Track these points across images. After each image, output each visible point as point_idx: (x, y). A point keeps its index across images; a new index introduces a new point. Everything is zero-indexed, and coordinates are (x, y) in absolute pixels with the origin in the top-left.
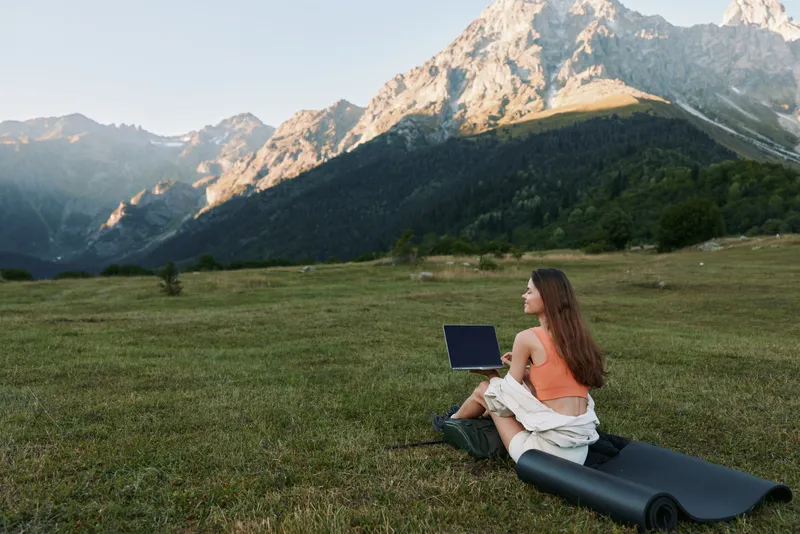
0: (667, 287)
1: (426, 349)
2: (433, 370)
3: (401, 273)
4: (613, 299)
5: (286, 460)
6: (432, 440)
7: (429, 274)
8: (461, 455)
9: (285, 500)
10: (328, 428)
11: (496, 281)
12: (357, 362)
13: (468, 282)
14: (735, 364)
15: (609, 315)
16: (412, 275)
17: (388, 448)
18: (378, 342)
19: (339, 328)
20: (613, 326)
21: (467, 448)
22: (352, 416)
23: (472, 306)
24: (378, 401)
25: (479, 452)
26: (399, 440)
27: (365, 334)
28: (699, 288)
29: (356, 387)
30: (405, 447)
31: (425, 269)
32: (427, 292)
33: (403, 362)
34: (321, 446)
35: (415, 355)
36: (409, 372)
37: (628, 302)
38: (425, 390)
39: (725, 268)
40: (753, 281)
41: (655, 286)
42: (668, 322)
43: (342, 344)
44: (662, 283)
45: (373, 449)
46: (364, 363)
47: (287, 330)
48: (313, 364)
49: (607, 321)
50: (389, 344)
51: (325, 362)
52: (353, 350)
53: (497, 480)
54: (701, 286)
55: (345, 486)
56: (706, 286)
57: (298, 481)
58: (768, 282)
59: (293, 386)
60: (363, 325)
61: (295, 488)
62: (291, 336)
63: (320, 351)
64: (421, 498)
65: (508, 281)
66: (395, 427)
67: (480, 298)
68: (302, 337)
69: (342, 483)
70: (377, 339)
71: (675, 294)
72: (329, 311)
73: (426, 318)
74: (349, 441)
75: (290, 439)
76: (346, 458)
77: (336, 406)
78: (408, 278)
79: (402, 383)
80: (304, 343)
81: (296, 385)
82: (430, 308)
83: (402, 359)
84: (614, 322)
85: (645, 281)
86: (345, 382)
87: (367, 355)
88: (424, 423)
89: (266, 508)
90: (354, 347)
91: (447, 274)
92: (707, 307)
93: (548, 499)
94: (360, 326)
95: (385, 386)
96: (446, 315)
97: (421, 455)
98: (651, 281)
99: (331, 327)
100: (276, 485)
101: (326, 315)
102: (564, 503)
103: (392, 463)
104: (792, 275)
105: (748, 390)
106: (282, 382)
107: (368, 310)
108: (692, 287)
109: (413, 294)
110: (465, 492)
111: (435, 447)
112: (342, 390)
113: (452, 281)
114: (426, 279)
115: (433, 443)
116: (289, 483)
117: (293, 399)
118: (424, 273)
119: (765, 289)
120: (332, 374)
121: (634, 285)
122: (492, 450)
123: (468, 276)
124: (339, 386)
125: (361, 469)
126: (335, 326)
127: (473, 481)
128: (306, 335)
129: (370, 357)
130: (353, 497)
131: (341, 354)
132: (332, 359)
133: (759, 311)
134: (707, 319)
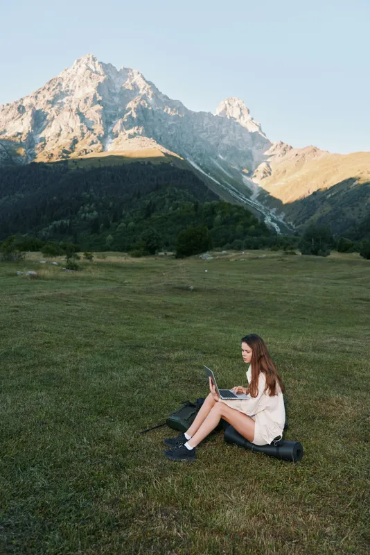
0: (195, 290)
3: (8, 269)
4: (167, 299)
7: (33, 272)
11: (83, 279)
13: (64, 280)
15: (170, 313)
16: (19, 272)
28: (212, 291)
37: (178, 302)
41: (187, 289)
42: (205, 318)
44: (192, 287)
49: (171, 317)
54: (213, 289)
56: (216, 289)
65: (90, 280)
71: (199, 296)
78: (16, 275)
84: (175, 318)
85: (181, 285)
91: (47, 273)
92: (221, 306)
98: (185, 285)
104: (256, 282)
108: (209, 290)
113: (52, 279)
114: (33, 277)
118: (30, 272)
119: (247, 293)
121: (175, 288)
123: (63, 275)
133: (249, 310)
134: (224, 315)
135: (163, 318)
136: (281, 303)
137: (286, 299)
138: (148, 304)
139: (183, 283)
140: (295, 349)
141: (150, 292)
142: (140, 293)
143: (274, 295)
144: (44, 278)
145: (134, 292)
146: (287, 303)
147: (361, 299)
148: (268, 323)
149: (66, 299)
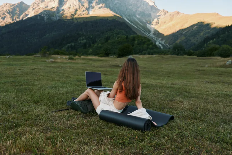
1: (57, 81)
2: (61, 87)
3: (43, 60)
4: (108, 69)
5: (13, 118)
6: (66, 108)
7: (53, 60)
8: (78, 113)
9: (16, 133)
10: (27, 106)
11: (74, 63)
12: (33, 85)
13: (66, 63)
14: (145, 85)
15: (108, 73)
16: (47, 60)
17: (52, 112)
18: (39, 79)
19: (24, 75)
20: (109, 76)
21: (81, 110)
22: (35, 102)
23: (68, 70)
24: (45, 97)
25: (85, 111)
26: (55, 109)
27: (34, 77)
29: (35, 92)
30: (58, 111)
31: (51, 59)
32: (53, 65)
33: (50, 85)
34: (26, 112)
35: (53, 83)
36: (53, 88)
38: (60, 93)
43: (26, 80)
44: (120, 65)
45: (46, 112)
46: (36, 85)
47: (4, 75)
48: (17, 86)
49: (108, 75)
50: (43, 80)
51: (21, 85)
52: (30, 81)
53: (93, 119)
55: (39, 126)
57: (20, 125)
59: (11, 93)
60: (33, 74)
61: (20, 129)
62: (6, 77)
63: (18, 82)
64: (69, 127)
65: (78, 63)
66: (53, 105)
67: (70, 67)
68: (10, 77)
69: (38, 124)
70: (39, 78)
72: (20, 69)
73: (54, 72)
74: (36, 110)
75: (13, 110)
76: (37, 116)
77: (29, 99)
78: (46, 61)
79: (52, 91)
80: (11, 79)
81: (12, 92)
82: (55, 70)
83: (49, 84)
84: (110, 75)
85: (116, 65)
86: (31, 91)
87: (36, 83)
88: (62, 103)
89: (8, 137)
90: (31, 81)
91: (59, 61)
93: (110, 124)
94: (32, 74)
95: (46, 92)
96: (61, 72)
97: (64, 113)
98: (117, 65)
99: (21, 74)
100: (11, 128)
101: (19, 71)
102: (116, 125)
103: (55, 116)
104: (150, 65)
105: (151, 92)
106: (5, 91)
107: (34, 70)
109: (49, 66)
110: (83, 124)
111: (68, 111)
112: (30, 94)
113: (60, 63)
114: (52, 62)
115: (67, 109)
116: (16, 126)
117: (11, 97)
119: (145, 68)
120: (25, 89)
121: (113, 66)
122: (89, 110)
123: (66, 61)
124: (28, 92)
125: (44, 119)
126: (23, 74)
127: (85, 121)
128: (12, 77)
129: (38, 84)
130: (44, 130)
131: (27, 83)
132: (24, 84)
133: (144, 73)
136: (160, 71)
137: (162, 70)
140: (162, 84)
141: (101, 67)
142: (97, 67)
143: (157, 68)
144: (57, 62)
145: (94, 67)
146: (162, 71)
147: (197, 70)
148: (152, 78)
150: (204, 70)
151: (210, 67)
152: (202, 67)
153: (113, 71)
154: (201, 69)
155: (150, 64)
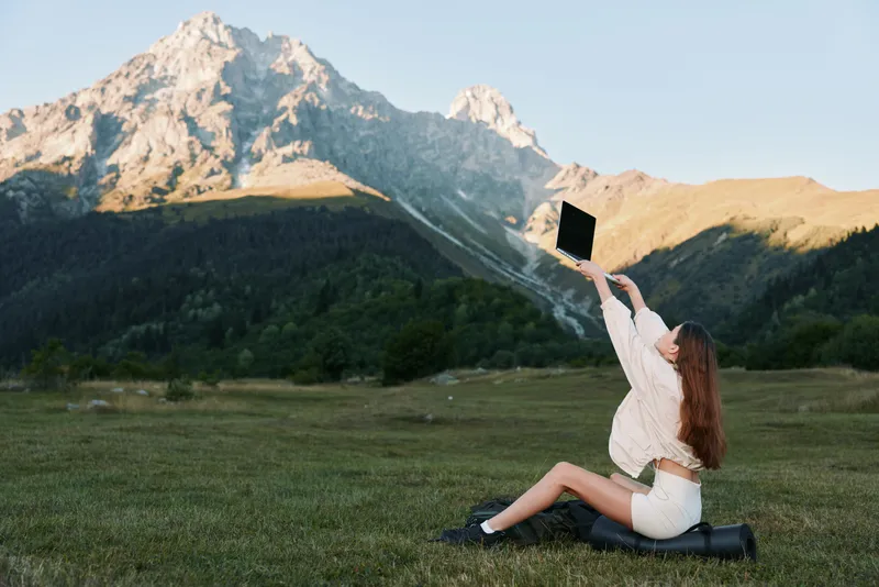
0: (437, 422)
3: (46, 402)
4: (386, 434)
7: (102, 403)
15: (398, 450)
16: (70, 406)
23: (224, 439)
28: (472, 423)
31: (97, 395)
37: (406, 437)
39: (481, 402)
40: (523, 415)
41: (421, 420)
42: (469, 457)
44: (430, 417)
49: (402, 456)
54: (474, 419)
56: (479, 419)
58: (539, 416)
71: (447, 430)
82: (174, 441)
85: (409, 415)
91: (133, 403)
92: (494, 441)
98: (416, 414)
104: (556, 411)
108: (464, 422)
114: (101, 411)
118: (95, 402)
119: (541, 423)
121: (398, 419)
133: (553, 446)
134: (506, 452)
135: (384, 456)
138: (350, 440)
139: (410, 411)
141: (346, 425)
142: (327, 427)
144: (126, 412)
145: (314, 426)
147: (768, 425)
149: (182, 432)
150: (799, 426)
151: (822, 411)
152: (784, 411)
153: (416, 441)
154: (789, 419)
155: (556, 407)
